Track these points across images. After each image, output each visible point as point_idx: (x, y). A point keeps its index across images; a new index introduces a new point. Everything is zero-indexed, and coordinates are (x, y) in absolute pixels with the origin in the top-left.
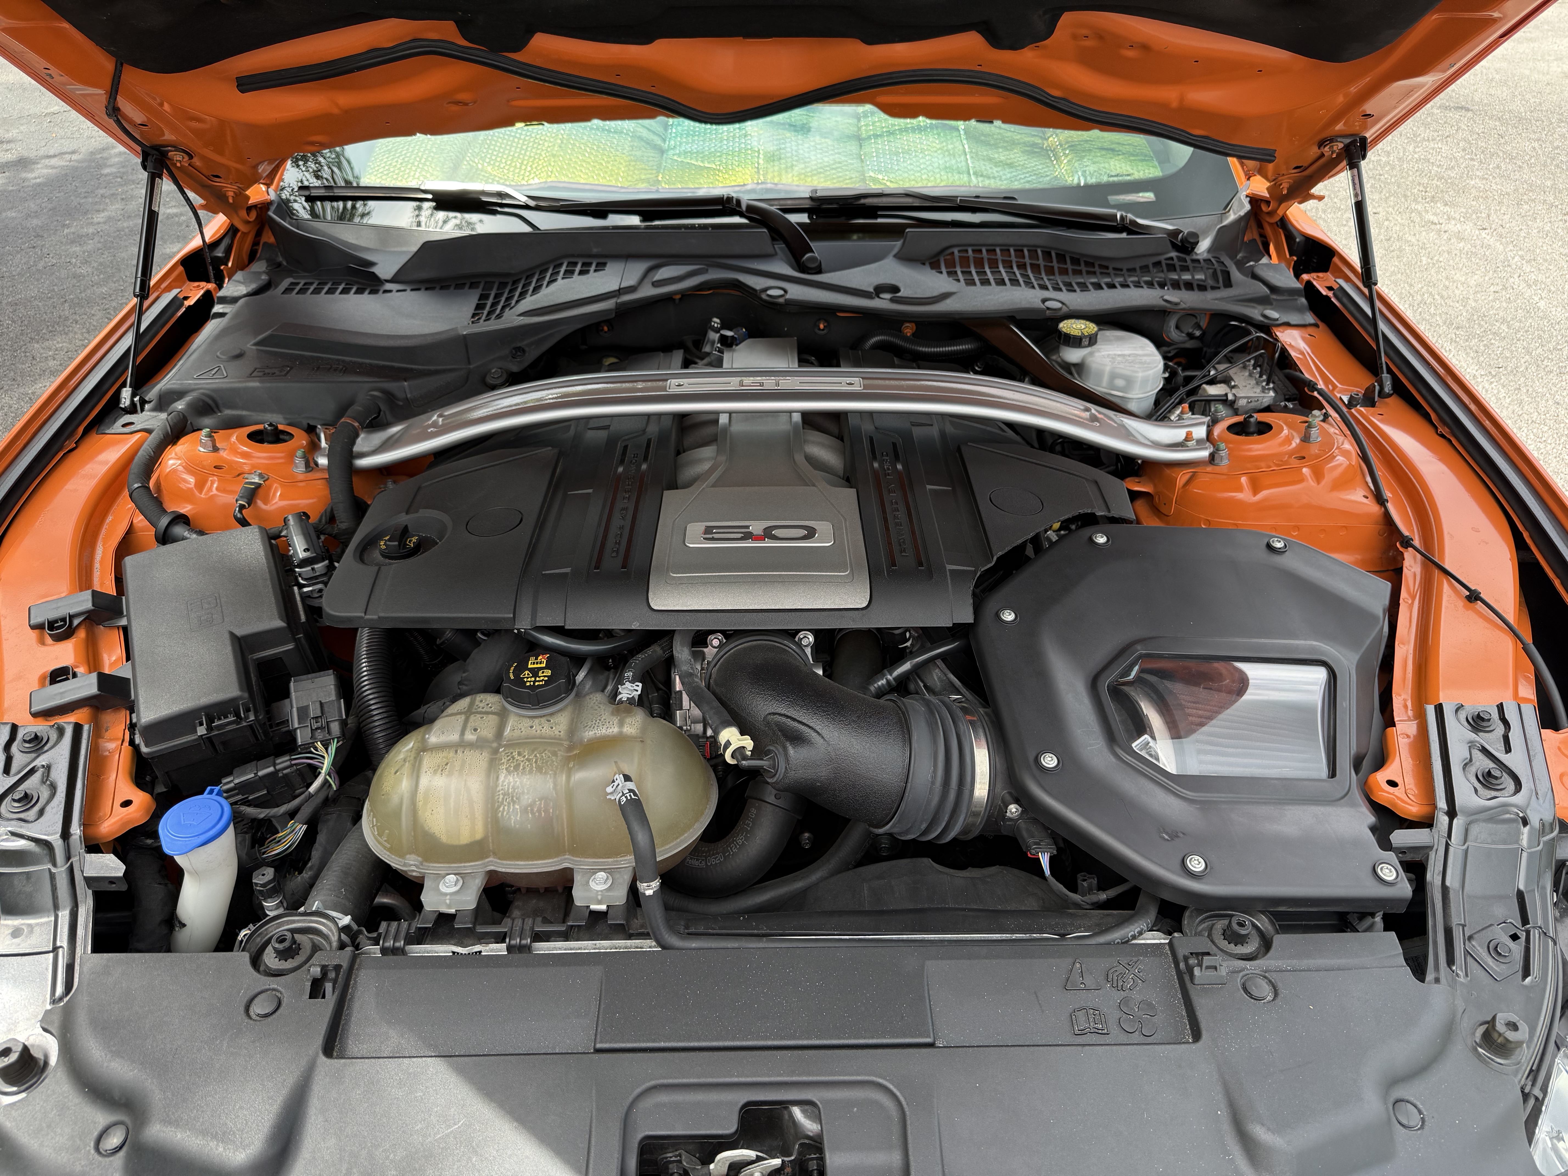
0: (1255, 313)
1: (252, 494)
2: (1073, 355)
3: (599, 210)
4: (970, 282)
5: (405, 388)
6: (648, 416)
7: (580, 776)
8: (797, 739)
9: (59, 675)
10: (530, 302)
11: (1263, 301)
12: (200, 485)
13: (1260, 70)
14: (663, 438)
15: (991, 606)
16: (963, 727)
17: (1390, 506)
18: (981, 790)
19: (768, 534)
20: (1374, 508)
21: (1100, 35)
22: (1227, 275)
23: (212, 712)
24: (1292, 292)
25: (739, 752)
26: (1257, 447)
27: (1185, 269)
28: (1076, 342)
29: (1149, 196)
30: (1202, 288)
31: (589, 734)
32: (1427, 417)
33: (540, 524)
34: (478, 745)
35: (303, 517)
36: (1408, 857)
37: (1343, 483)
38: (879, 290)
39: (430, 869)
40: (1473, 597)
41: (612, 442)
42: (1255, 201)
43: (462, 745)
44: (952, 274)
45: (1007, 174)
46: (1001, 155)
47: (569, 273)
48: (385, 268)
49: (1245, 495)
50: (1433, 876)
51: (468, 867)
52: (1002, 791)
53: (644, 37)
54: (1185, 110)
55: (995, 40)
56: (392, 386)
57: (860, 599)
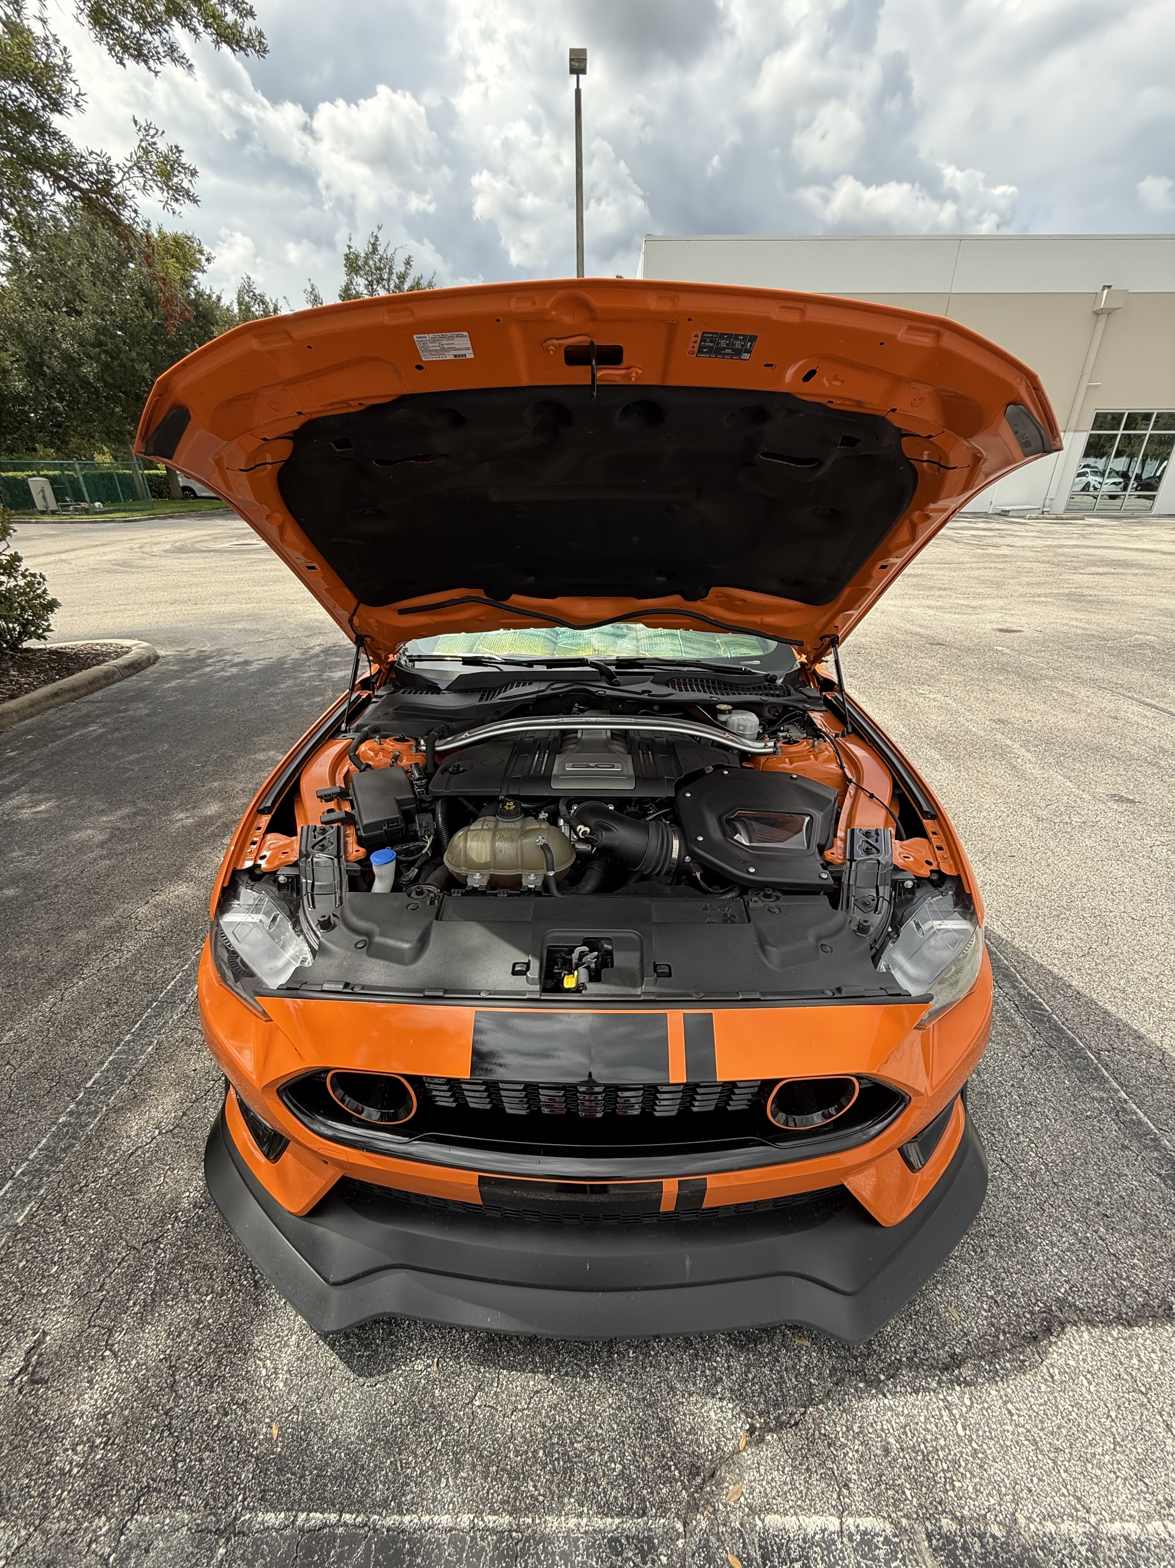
0: (800, 706)
1: (396, 758)
2: (722, 718)
3: (530, 664)
4: (681, 690)
5: (454, 725)
6: (550, 730)
7: (525, 841)
8: (607, 829)
9: (330, 811)
10: (502, 695)
11: (804, 701)
12: (376, 755)
13: (791, 610)
14: (555, 739)
15: (681, 792)
16: (671, 833)
17: (846, 770)
18: (675, 855)
19: (596, 766)
20: (840, 771)
21: (726, 596)
22: (789, 691)
23: (389, 821)
24: (819, 698)
25: (584, 833)
26: (793, 749)
27: (771, 689)
28: (723, 712)
29: (758, 662)
30: (778, 696)
31: (528, 828)
32: (864, 739)
33: (509, 763)
34: (489, 829)
35: (417, 765)
36: (835, 875)
37: (828, 760)
38: (643, 692)
39: (470, 872)
40: (872, 796)
41: (535, 741)
42: (802, 664)
43: (482, 829)
44: (674, 688)
45: (698, 653)
46: (696, 646)
47: (518, 686)
48: (442, 686)
49: (787, 766)
50: (845, 880)
51: (484, 872)
52: (683, 853)
53: (553, 597)
54: (763, 625)
55: (687, 598)
56: (448, 724)
57: (631, 786)
